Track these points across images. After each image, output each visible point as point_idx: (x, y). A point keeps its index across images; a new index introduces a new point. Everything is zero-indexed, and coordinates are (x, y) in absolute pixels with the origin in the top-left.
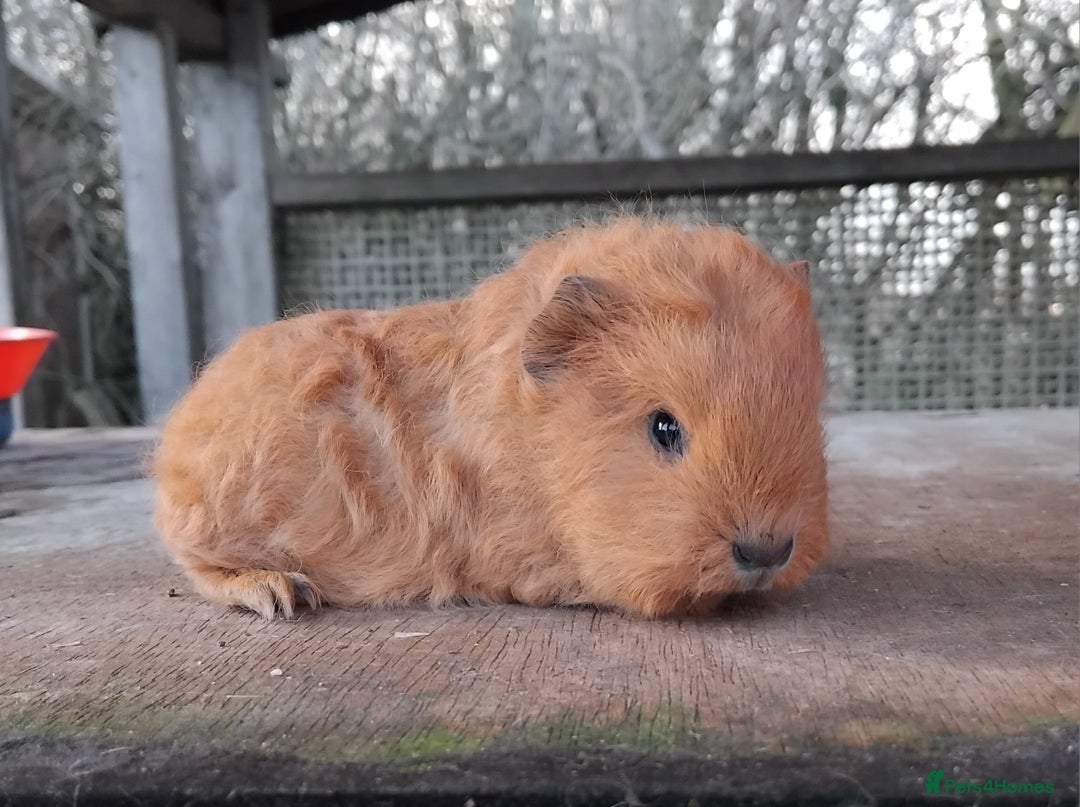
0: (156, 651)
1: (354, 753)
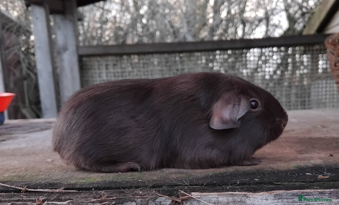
0: (36, 167)
1: (73, 182)
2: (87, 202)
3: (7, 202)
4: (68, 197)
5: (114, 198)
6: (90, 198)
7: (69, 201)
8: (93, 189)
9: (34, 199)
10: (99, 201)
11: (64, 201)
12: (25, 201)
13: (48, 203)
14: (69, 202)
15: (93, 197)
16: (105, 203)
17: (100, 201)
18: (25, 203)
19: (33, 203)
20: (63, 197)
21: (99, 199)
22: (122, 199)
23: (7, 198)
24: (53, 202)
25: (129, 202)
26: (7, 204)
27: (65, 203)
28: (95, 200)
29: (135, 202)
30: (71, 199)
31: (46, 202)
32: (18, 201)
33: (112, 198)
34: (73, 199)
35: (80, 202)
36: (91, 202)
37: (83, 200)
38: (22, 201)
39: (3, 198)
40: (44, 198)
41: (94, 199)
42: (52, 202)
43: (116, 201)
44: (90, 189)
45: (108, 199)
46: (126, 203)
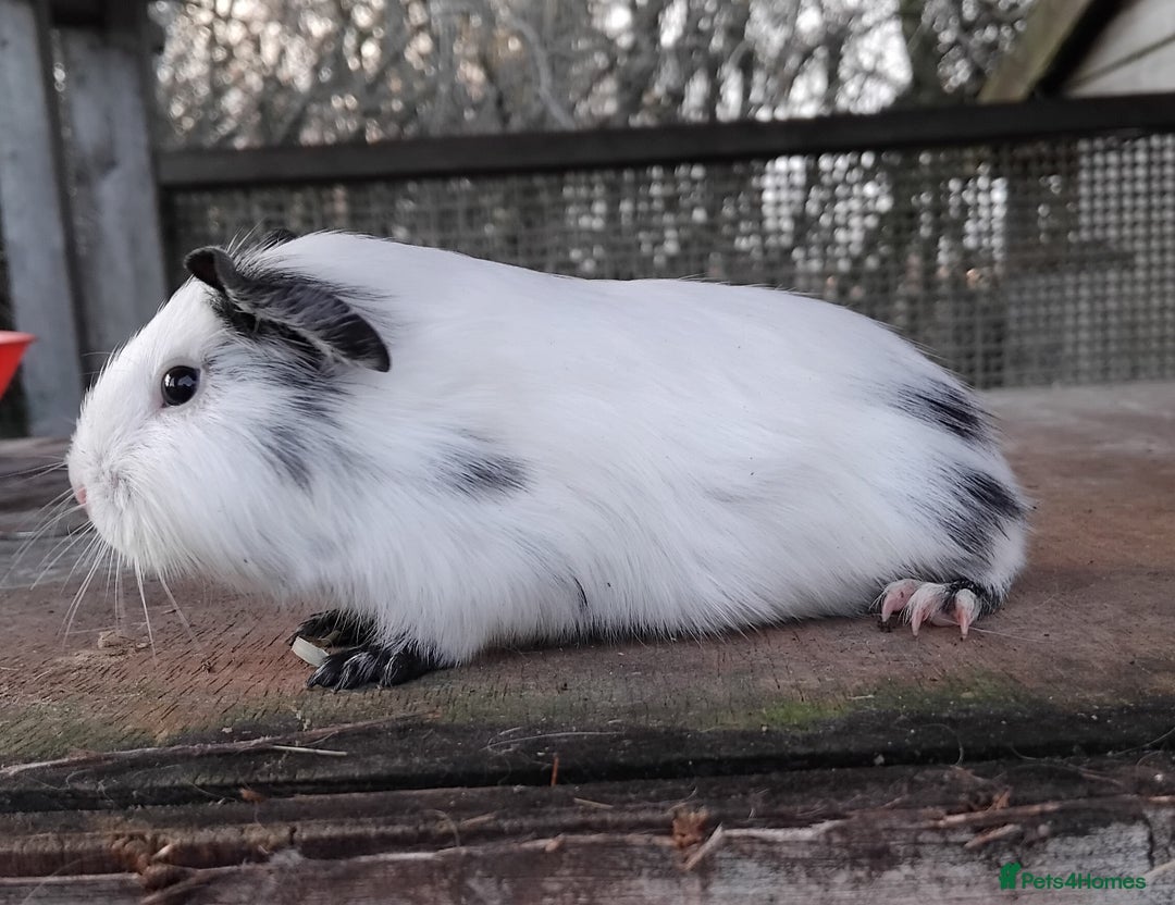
1: (734, 724)
2: (915, 826)
3: (529, 837)
4: (819, 807)
5: (1051, 807)
6: (930, 810)
7: (827, 825)
8: (880, 759)
9: (658, 816)
10: (978, 820)
11: (801, 827)
12: (619, 827)
13: (730, 838)
14: (828, 832)
15: (943, 804)
16: (999, 832)
17: (981, 824)
18: (618, 837)
19: (658, 840)
20: (799, 808)
21: (979, 815)
22: (1085, 810)
23: (525, 814)
24: (754, 832)
25: (1114, 827)
26: (527, 845)
27: (807, 834)
28: (960, 818)
29: (1147, 823)
30: (834, 817)
31: (718, 833)
32: (584, 828)
33: (1037, 808)
34: (848, 813)
35: (880, 825)
36: (935, 829)
37: (895, 821)
38: (602, 827)
39: (505, 817)
40: (703, 814)
41: (950, 813)
42: (744, 832)
43: (1056, 822)
44: (862, 760)
45: (1020, 810)
46: (1101, 830)
